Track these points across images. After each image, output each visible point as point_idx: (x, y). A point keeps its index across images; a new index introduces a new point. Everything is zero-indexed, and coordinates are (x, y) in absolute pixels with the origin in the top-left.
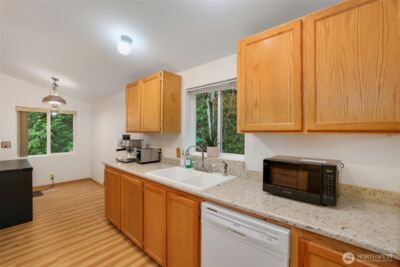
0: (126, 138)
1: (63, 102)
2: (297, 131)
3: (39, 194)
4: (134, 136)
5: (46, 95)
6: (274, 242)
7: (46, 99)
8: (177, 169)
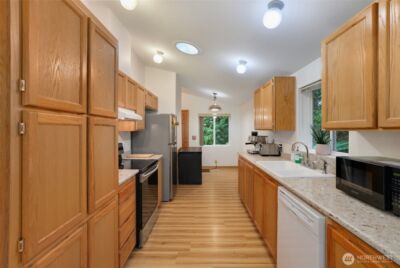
0: (255, 134)
1: (219, 108)
2: (369, 128)
3: (207, 170)
4: (260, 133)
5: (211, 105)
6: (310, 224)
7: (211, 108)
8: (287, 162)
